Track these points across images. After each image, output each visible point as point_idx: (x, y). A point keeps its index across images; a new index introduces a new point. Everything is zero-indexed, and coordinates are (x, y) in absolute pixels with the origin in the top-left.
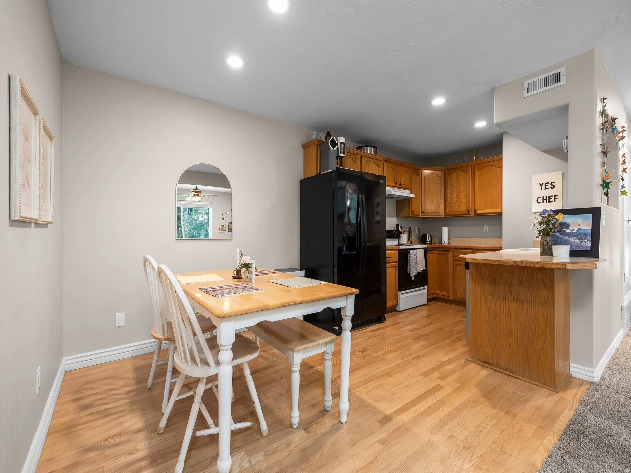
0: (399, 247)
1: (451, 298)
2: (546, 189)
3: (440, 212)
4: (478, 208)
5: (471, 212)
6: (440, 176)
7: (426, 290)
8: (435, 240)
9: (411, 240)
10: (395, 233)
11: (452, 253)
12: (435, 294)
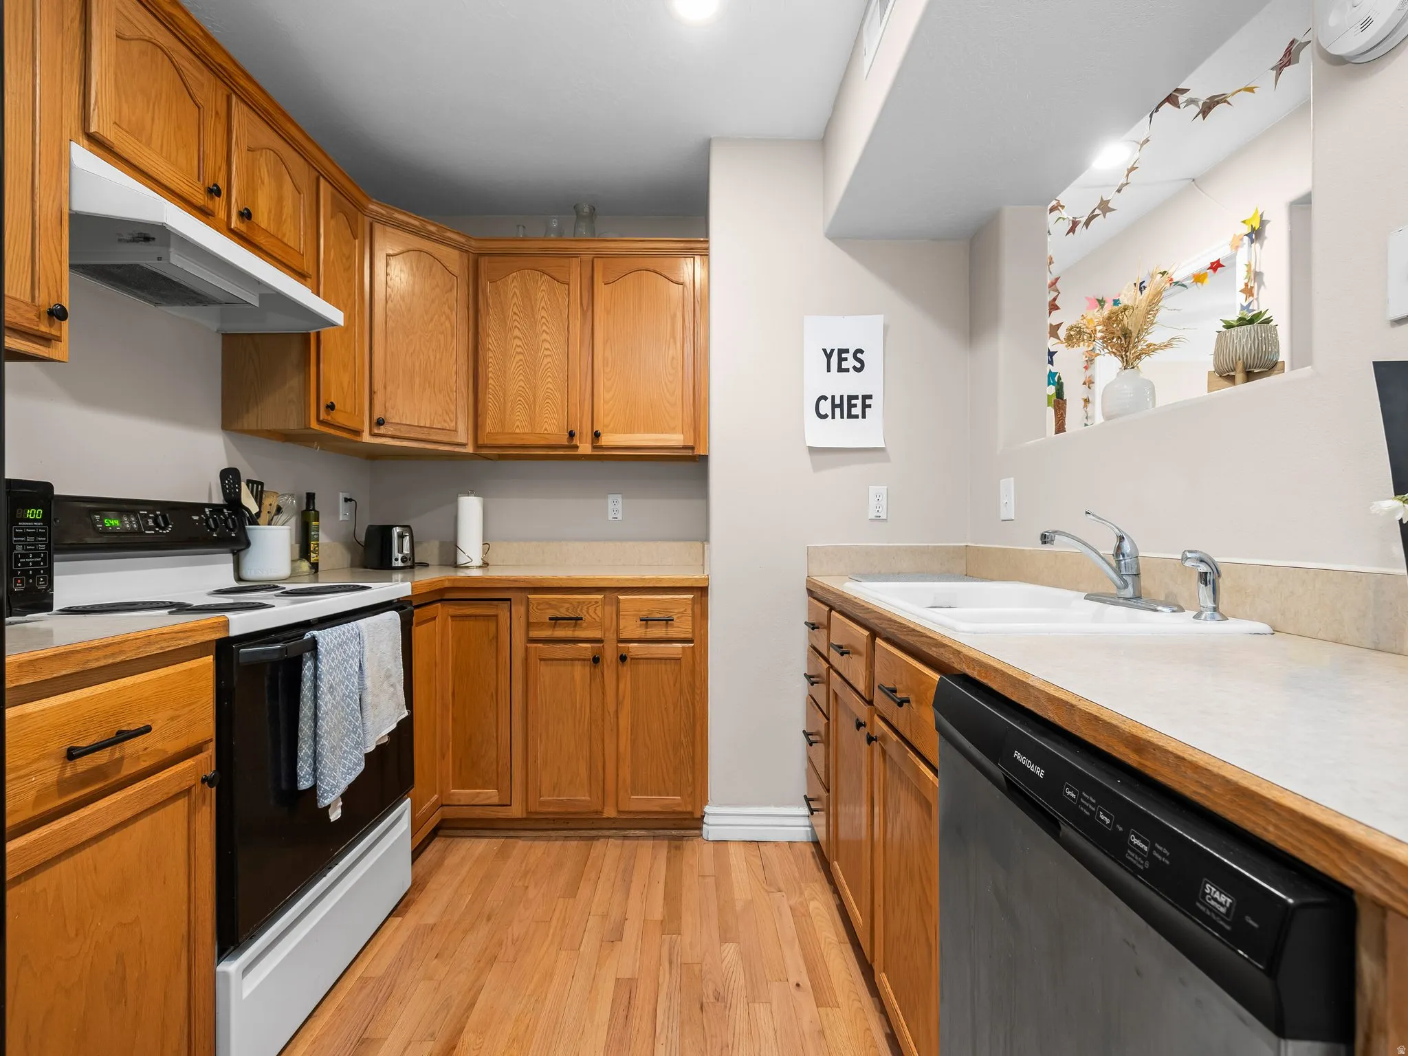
0: (226, 625)
1: (516, 811)
2: (840, 369)
3: (456, 431)
4: (607, 426)
5: (580, 440)
6: (456, 270)
7: (405, 825)
8: (429, 551)
9: (312, 555)
10: (207, 521)
11: (519, 610)
12: (442, 806)
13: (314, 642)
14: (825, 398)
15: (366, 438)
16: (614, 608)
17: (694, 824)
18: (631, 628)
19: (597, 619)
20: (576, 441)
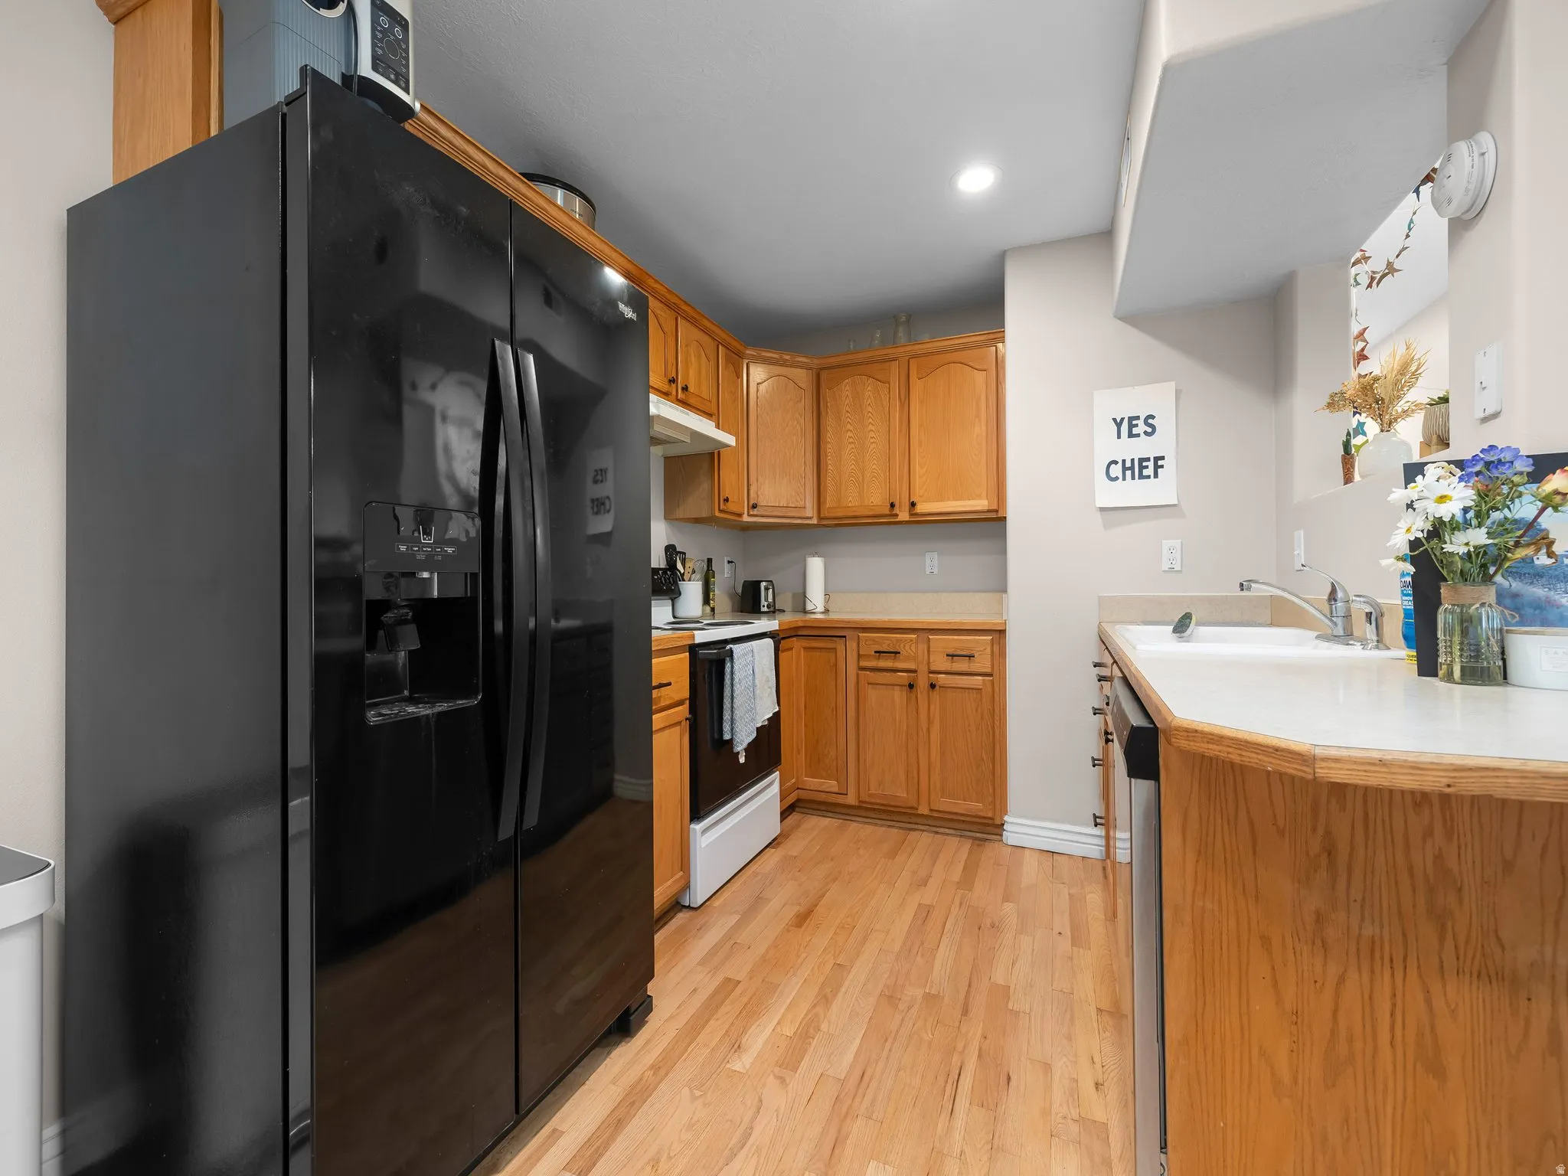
0: (693, 637)
1: (851, 799)
2: (1131, 435)
3: (805, 508)
4: (921, 497)
5: (900, 511)
6: (803, 386)
7: (775, 789)
8: (785, 601)
9: (711, 602)
10: (661, 579)
11: (852, 645)
12: (798, 788)
13: (731, 651)
14: (1116, 462)
15: (746, 518)
16: (926, 646)
17: (996, 831)
18: (940, 663)
19: (912, 654)
20: (896, 510)
